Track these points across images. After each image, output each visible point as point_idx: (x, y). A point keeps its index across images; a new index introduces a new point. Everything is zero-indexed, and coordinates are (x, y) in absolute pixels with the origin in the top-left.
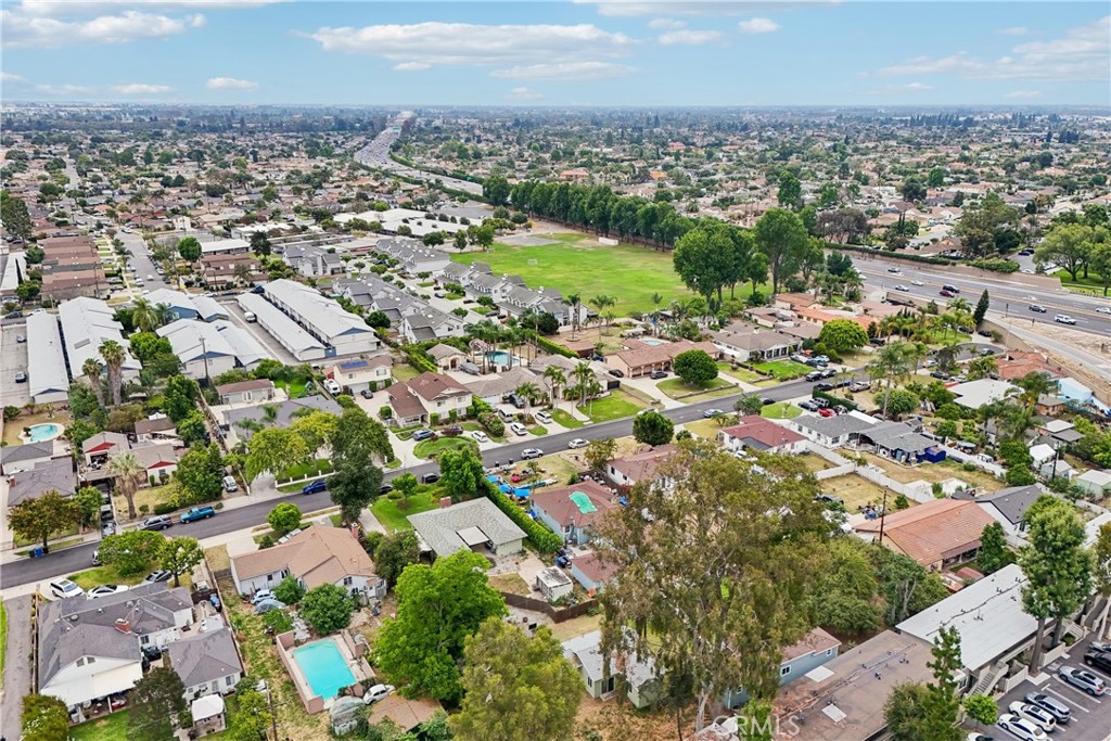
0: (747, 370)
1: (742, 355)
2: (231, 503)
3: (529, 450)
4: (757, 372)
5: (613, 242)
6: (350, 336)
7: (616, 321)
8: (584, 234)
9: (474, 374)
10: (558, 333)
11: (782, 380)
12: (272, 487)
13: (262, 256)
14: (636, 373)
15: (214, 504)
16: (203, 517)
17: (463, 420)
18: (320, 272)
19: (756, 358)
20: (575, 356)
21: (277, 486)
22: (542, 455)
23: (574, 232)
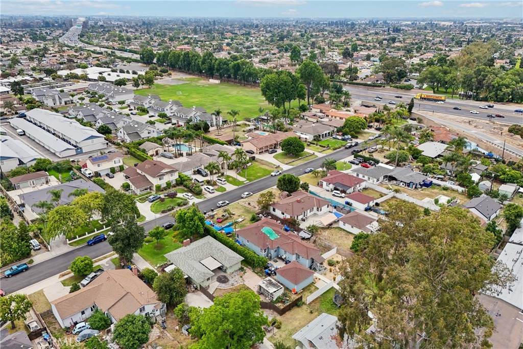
0: (315, 145)
1: (310, 138)
2: (39, 258)
3: (221, 202)
4: (320, 146)
5: (217, 82)
6: (90, 141)
7: (238, 123)
8: (200, 78)
9: (171, 158)
10: (209, 132)
11: (334, 149)
12: (65, 243)
13: (19, 96)
14: (260, 151)
15: (26, 261)
16: (22, 271)
17: (175, 187)
18: (58, 103)
19: (317, 138)
20: (226, 144)
21: (68, 242)
22: (228, 204)
23: (194, 77)
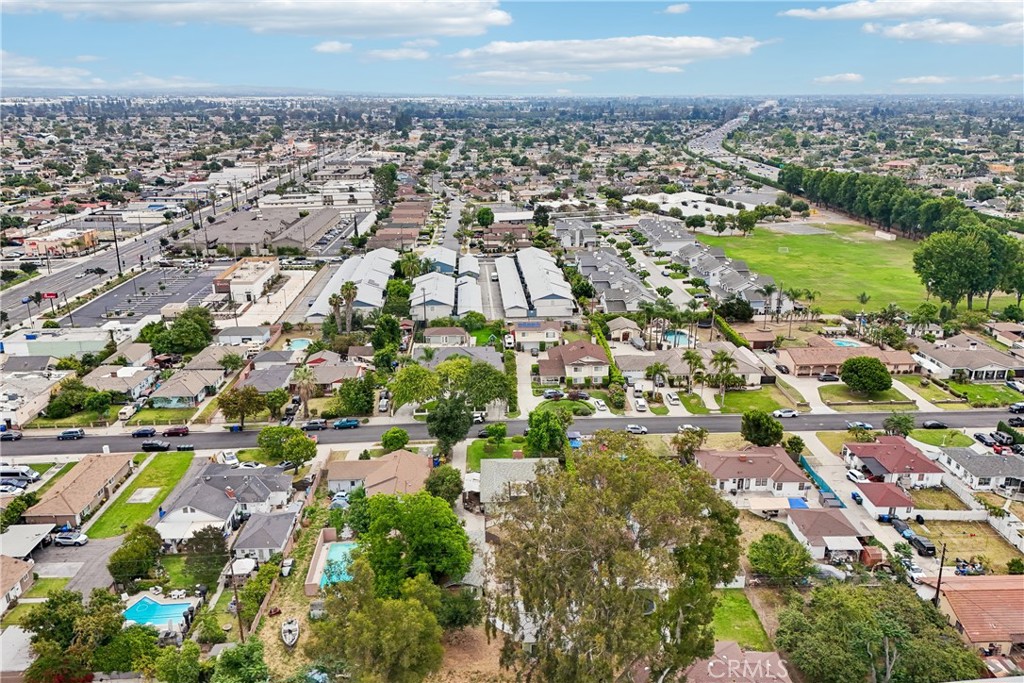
0: (941, 389)
1: (942, 372)
2: (374, 421)
3: (633, 426)
4: (952, 392)
5: (888, 237)
6: (550, 301)
7: (821, 317)
8: (867, 226)
9: (639, 348)
10: (753, 322)
11: (976, 406)
12: (412, 414)
13: (540, 227)
14: (804, 372)
15: (362, 419)
16: (349, 427)
17: (598, 388)
18: (577, 244)
19: (959, 377)
20: (747, 346)
21: (415, 414)
22: (645, 433)
23: (856, 223)
